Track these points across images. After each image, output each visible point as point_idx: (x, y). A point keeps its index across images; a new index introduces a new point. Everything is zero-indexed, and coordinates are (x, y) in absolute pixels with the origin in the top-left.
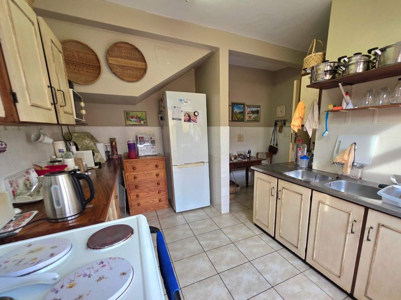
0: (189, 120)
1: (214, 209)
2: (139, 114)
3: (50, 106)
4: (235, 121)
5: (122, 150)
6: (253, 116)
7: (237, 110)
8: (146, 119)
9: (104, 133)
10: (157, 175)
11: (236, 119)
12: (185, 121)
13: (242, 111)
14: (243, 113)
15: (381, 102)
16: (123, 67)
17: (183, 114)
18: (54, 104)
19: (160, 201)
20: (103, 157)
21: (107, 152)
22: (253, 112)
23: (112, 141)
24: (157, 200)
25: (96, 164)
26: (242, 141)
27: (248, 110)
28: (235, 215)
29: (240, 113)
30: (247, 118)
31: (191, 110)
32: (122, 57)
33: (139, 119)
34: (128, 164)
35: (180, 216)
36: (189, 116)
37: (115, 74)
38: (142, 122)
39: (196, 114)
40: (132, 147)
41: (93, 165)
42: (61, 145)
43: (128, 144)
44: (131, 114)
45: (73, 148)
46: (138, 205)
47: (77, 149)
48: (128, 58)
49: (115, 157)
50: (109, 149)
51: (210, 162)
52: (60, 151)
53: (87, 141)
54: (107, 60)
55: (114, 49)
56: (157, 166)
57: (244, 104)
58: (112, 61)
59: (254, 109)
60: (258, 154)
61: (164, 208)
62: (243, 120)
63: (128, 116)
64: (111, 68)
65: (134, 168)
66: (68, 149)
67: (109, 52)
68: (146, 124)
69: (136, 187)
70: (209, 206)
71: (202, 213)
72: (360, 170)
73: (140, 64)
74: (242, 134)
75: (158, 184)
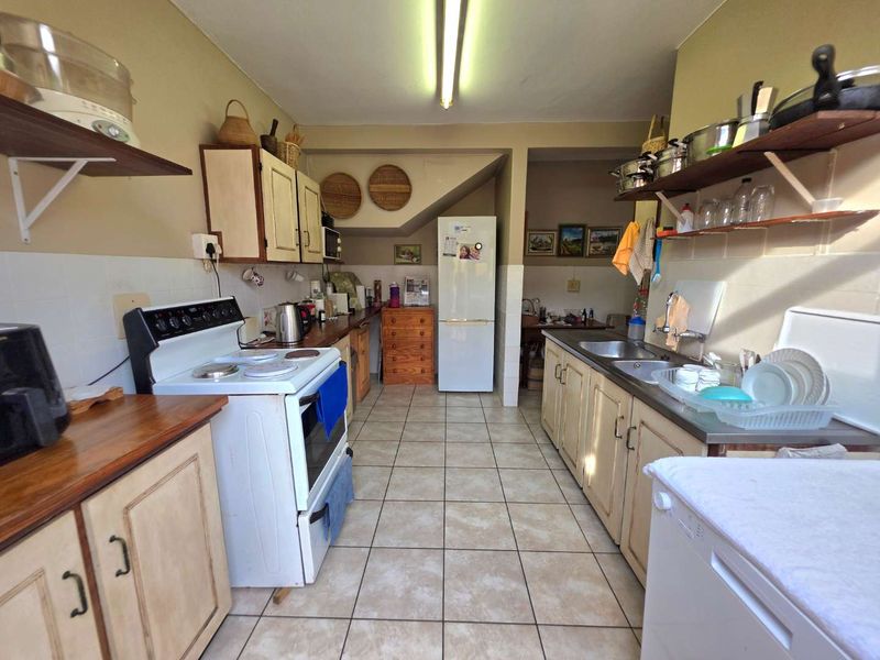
0: (467, 257)
1: (497, 398)
2: (412, 249)
3: (294, 246)
4: (565, 255)
5: (386, 296)
6: (603, 246)
7: (568, 237)
8: (420, 255)
9: (368, 274)
10: (422, 334)
11: (567, 252)
12: (461, 257)
13: (581, 237)
14: (581, 242)
15: (725, 221)
16: (385, 194)
17: (459, 247)
18: (300, 245)
19: (423, 371)
20: (361, 302)
21: (368, 299)
22: (603, 240)
23: (377, 283)
24: (418, 370)
25: (350, 310)
26: (578, 292)
27: (591, 235)
28: (523, 411)
29: (574, 241)
30: (590, 249)
31: (470, 242)
32: (384, 183)
33: (412, 255)
34: (386, 315)
35: (442, 397)
36: (468, 251)
37: (375, 203)
38: (415, 260)
39: (479, 247)
40: (395, 292)
41: (346, 312)
42: (316, 285)
43: (391, 289)
44: (403, 249)
45: (330, 290)
46: (395, 371)
47: (335, 291)
48: (392, 183)
49: (377, 304)
50: (373, 295)
51: (496, 321)
52: (315, 291)
53: (347, 284)
54: (369, 188)
55: (378, 175)
56: (422, 321)
57: (584, 226)
58: (375, 188)
59: (605, 234)
60: (609, 317)
61: (427, 383)
62: (580, 254)
63: (398, 251)
64: (373, 197)
65: (393, 321)
66: (324, 290)
67: (371, 180)
68: (419, 263)
69: (394, 347)
70: (490, 393)
71: (475, 400)
72: (702, 346)
73: (403, 188)
74: (577, 278)
75: (422, 347)
